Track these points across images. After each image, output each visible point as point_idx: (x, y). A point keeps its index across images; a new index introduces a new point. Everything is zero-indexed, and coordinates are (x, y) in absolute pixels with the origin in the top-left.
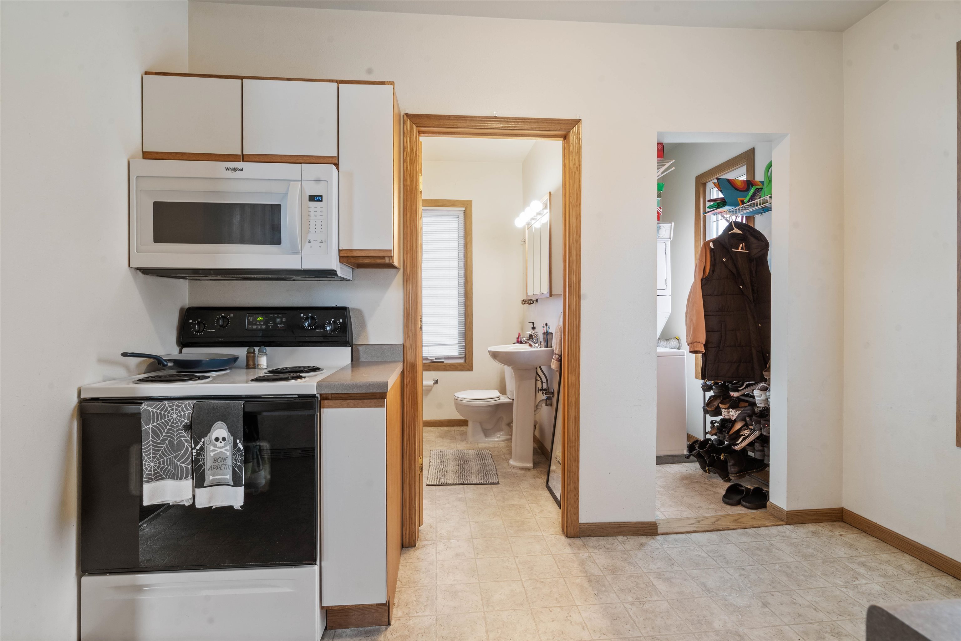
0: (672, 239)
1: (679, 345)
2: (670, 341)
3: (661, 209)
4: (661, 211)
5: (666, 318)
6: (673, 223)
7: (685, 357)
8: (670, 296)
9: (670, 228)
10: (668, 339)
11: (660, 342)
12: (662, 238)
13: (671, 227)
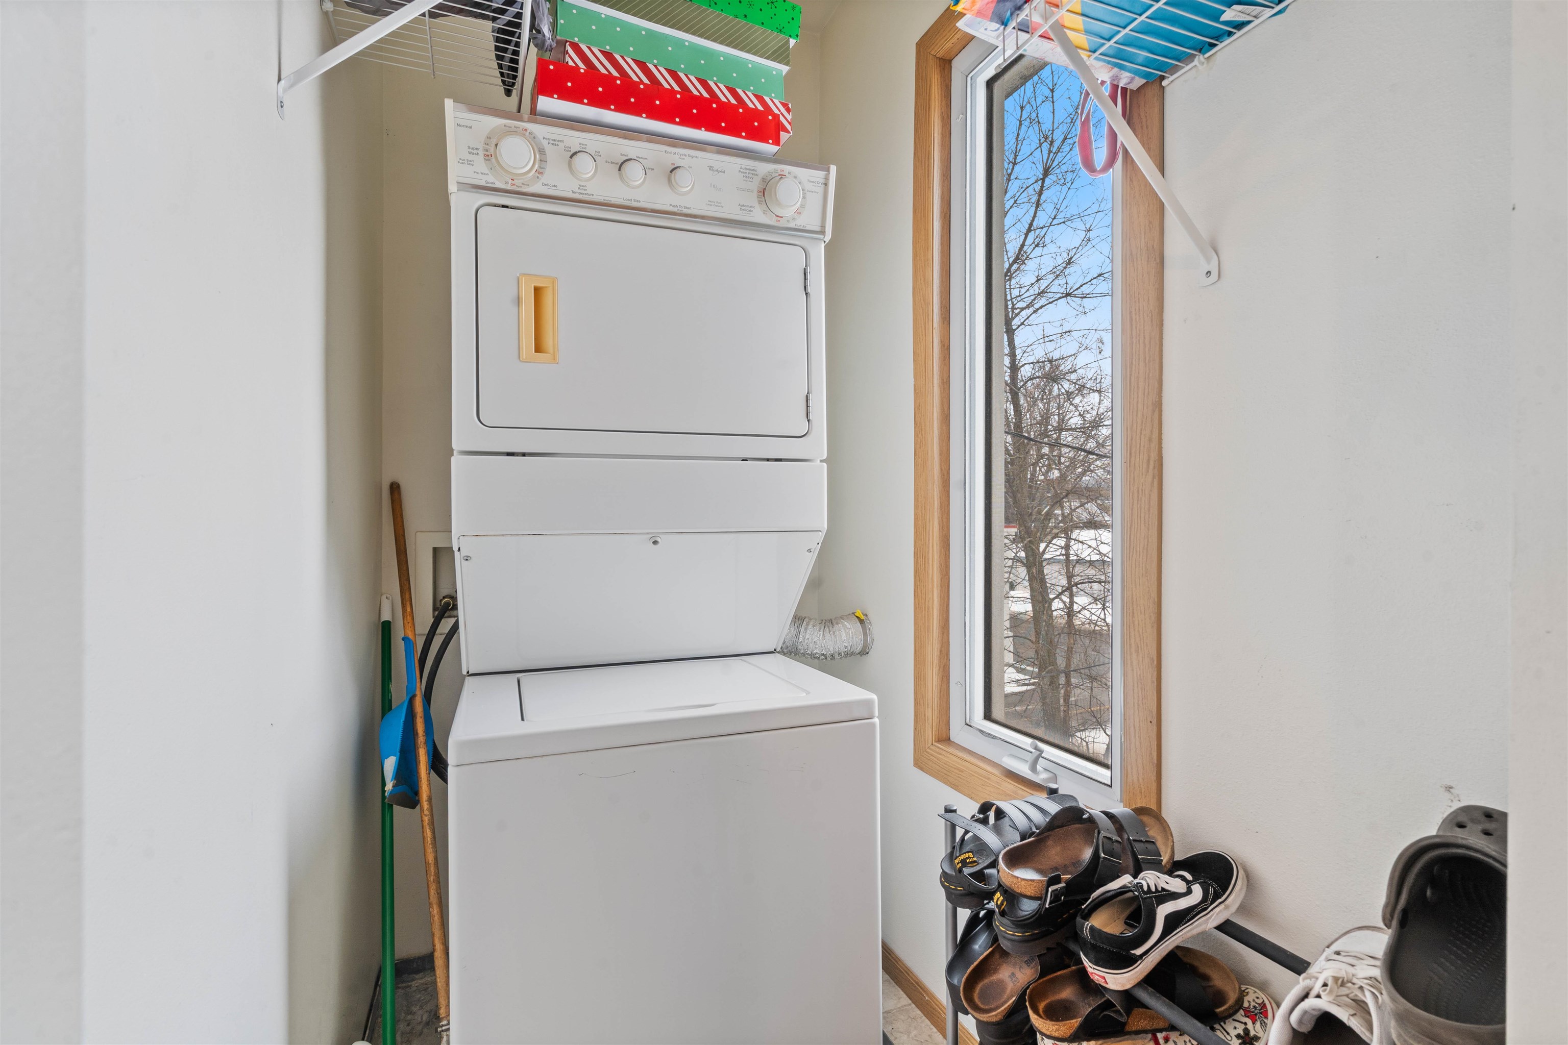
0: (828, 238)
1: (865, 640)
2: (836, 627)
3: (788, 110)
4: (789, 117)
5: (809, 551)
6: (833, 169)
7: (873, 725)
8: (825, 465)
9: (823, 186)
10: (831, 621)
11: (806, 629)
12: (792, 225)
13: (826, 184)
